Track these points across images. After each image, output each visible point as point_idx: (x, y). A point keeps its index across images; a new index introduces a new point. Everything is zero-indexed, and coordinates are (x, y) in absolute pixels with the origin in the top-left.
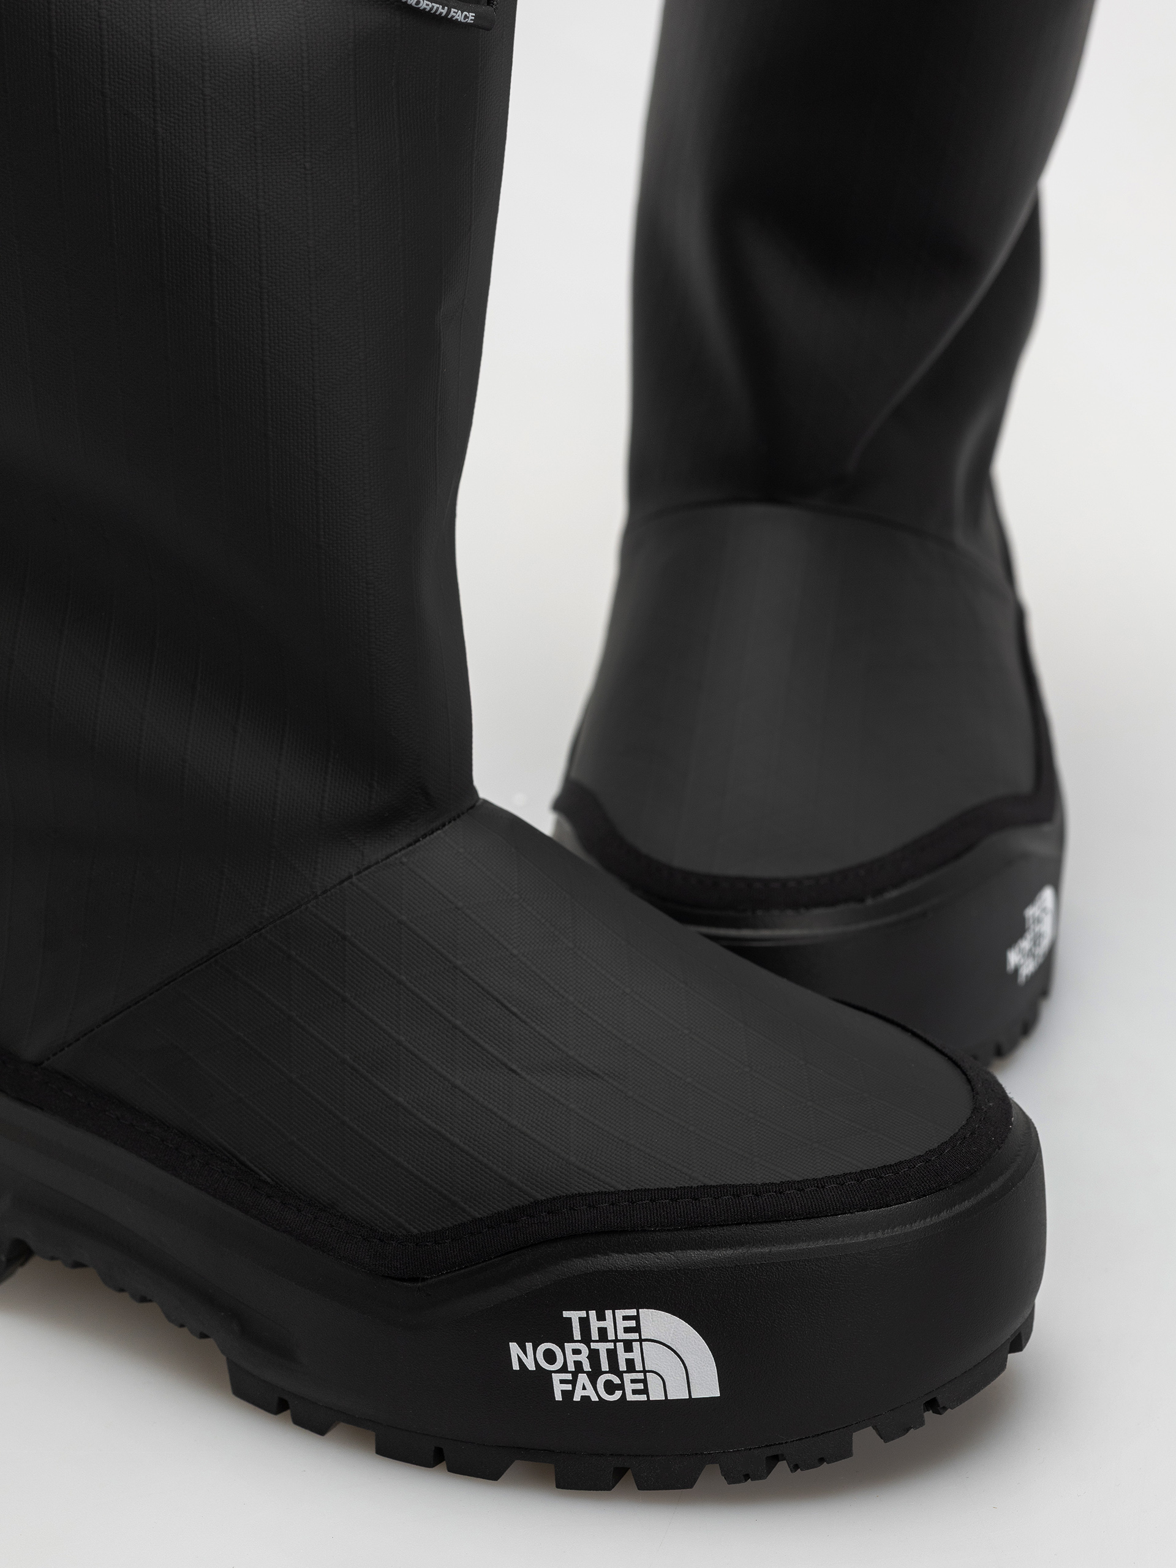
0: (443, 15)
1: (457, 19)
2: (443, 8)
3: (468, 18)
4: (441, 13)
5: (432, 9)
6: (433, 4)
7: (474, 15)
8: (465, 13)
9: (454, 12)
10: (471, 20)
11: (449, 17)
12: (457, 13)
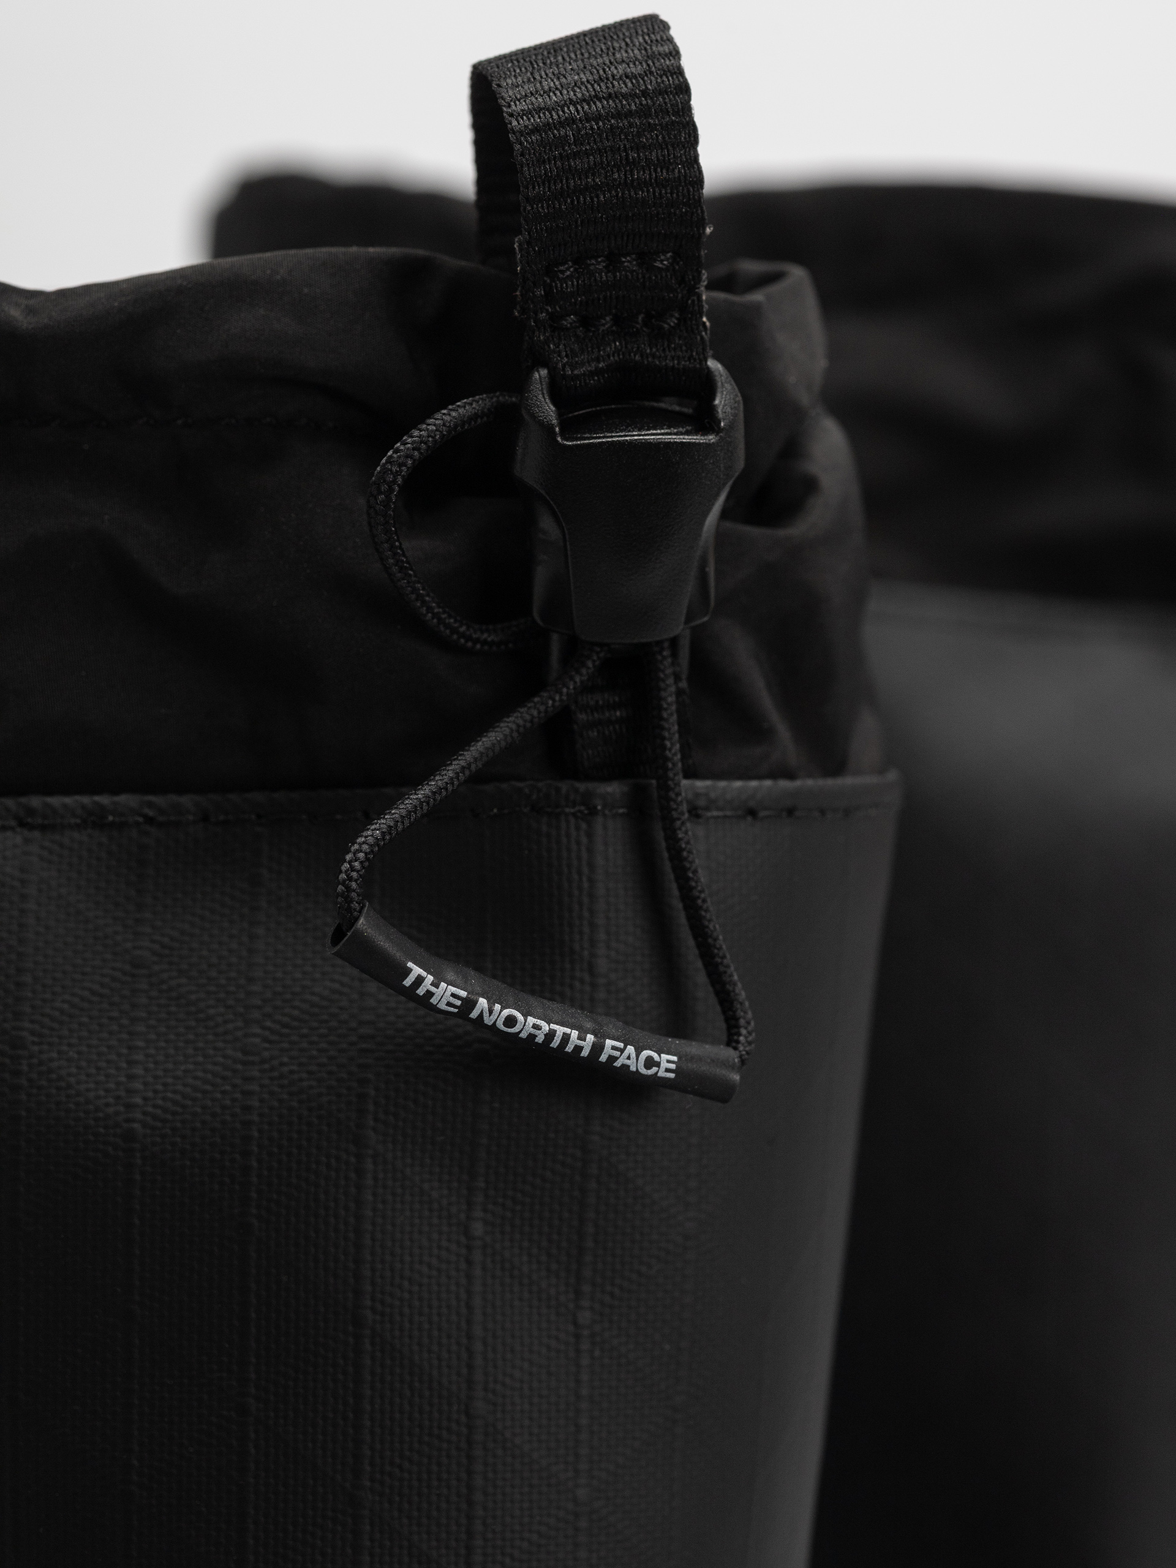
0: (585, 1053)
1: (626, 1067)
2: (582, 1038)
3: (658, 1065)
4: (578, 1049)
5: (551, 1035)
6: (553, 1026)
7: (675, 1058)
8: (646, 1053)
9: (614, 1048)
10: (667, 1070)
11: (603, 1058)
12: (622, 1051)
